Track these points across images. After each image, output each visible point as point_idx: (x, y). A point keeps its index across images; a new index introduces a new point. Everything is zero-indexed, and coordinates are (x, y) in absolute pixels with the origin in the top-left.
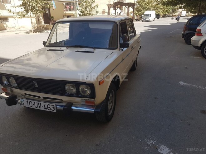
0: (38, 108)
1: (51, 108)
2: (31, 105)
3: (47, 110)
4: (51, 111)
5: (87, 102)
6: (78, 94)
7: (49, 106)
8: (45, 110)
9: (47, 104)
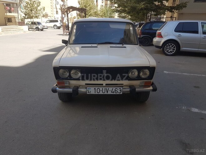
0: (106, 93)
1: (119, 91)
2: (98, 92)
3: (114, 93)
4: (118, 93)
5: (146, 83)
6: (139, 78)
7: (116, 90)
8: (112, 93)
9: (114, 88)
